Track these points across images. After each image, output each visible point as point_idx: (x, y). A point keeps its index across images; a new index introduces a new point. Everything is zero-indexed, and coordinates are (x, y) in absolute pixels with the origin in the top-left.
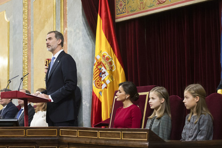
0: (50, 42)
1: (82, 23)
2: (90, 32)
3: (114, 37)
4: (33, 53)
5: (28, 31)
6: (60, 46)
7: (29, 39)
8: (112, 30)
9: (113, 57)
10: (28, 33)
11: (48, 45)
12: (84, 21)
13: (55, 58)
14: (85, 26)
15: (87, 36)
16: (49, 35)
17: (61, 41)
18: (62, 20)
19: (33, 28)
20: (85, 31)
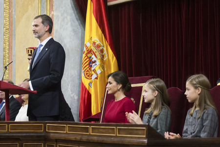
0: (37, 28)
1: (70, 6)
2: (79, 16)
3: (105, 22)
4: (15, 39)
5: (9, 15)
6: (48, 33)
7: (11, 24)
8: (104, 14)
9: (105, 44)
10: (9, 17)
11: (35, 32)
12: (73, 4)
13: (42, 45)
14: (73, 10)
15: (76, 21)
16: (36, 20)
17: (48, 27)
18: (48, 3)
19: (15, 11)
20: (74, 15)
